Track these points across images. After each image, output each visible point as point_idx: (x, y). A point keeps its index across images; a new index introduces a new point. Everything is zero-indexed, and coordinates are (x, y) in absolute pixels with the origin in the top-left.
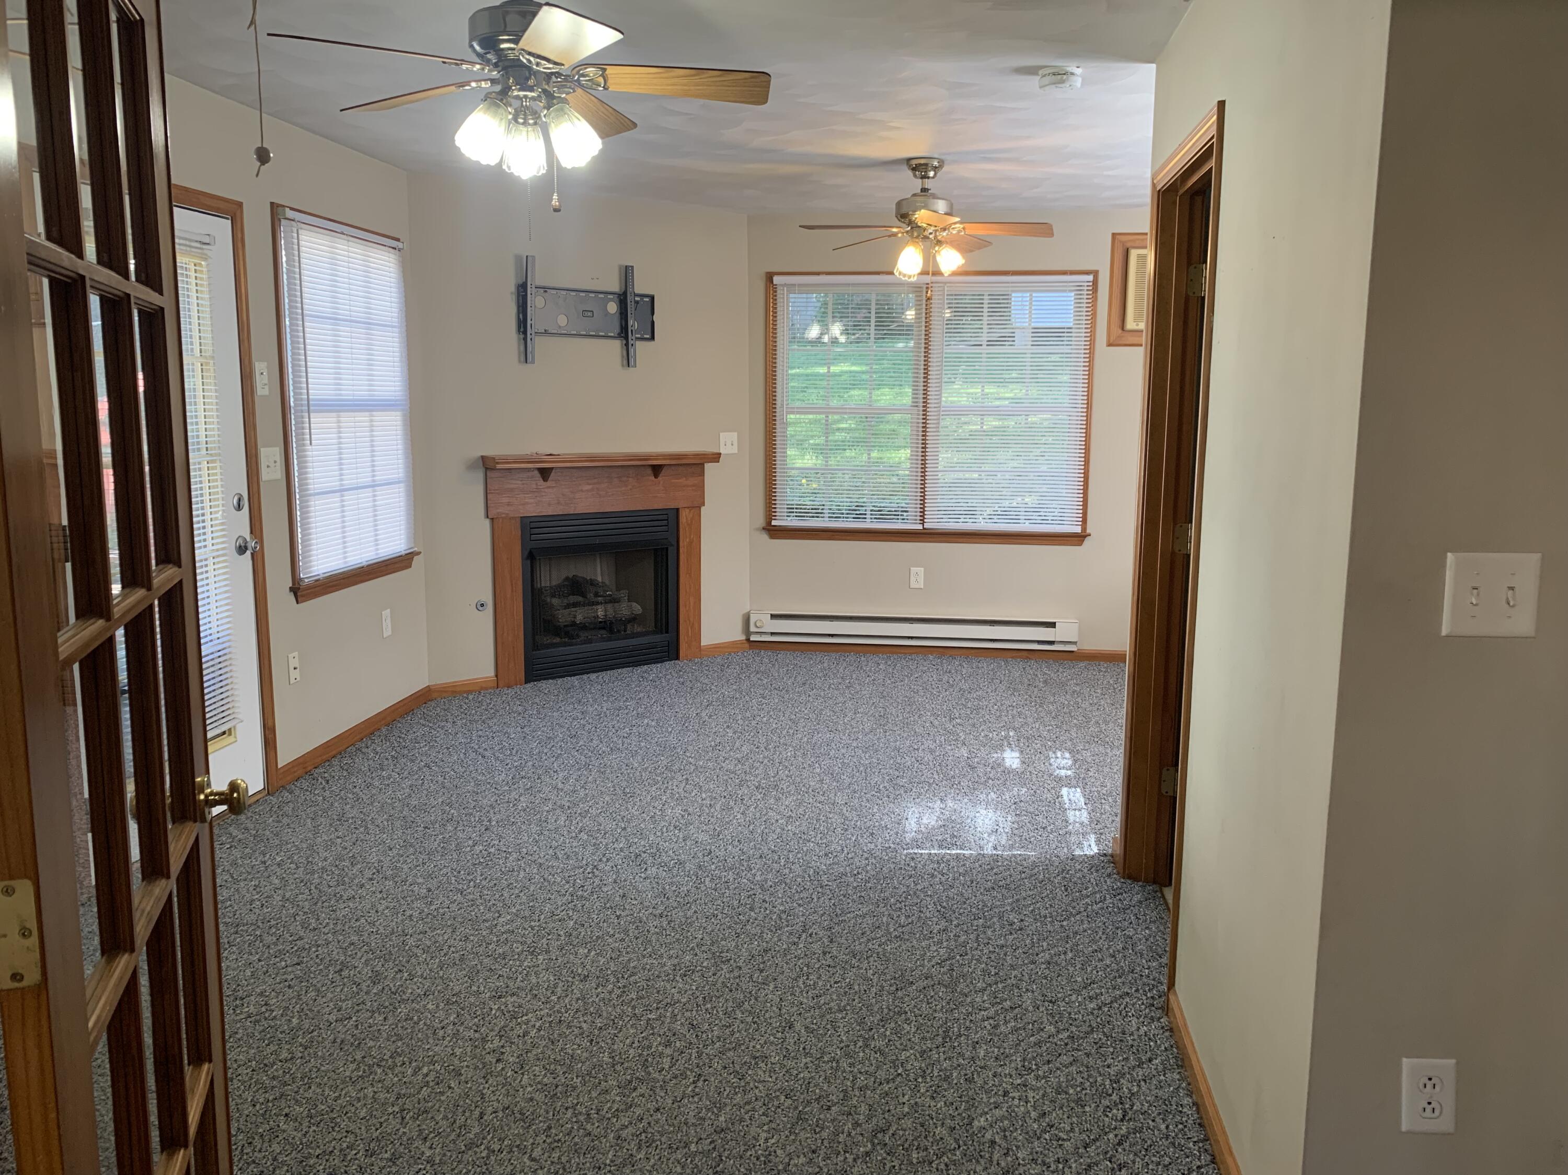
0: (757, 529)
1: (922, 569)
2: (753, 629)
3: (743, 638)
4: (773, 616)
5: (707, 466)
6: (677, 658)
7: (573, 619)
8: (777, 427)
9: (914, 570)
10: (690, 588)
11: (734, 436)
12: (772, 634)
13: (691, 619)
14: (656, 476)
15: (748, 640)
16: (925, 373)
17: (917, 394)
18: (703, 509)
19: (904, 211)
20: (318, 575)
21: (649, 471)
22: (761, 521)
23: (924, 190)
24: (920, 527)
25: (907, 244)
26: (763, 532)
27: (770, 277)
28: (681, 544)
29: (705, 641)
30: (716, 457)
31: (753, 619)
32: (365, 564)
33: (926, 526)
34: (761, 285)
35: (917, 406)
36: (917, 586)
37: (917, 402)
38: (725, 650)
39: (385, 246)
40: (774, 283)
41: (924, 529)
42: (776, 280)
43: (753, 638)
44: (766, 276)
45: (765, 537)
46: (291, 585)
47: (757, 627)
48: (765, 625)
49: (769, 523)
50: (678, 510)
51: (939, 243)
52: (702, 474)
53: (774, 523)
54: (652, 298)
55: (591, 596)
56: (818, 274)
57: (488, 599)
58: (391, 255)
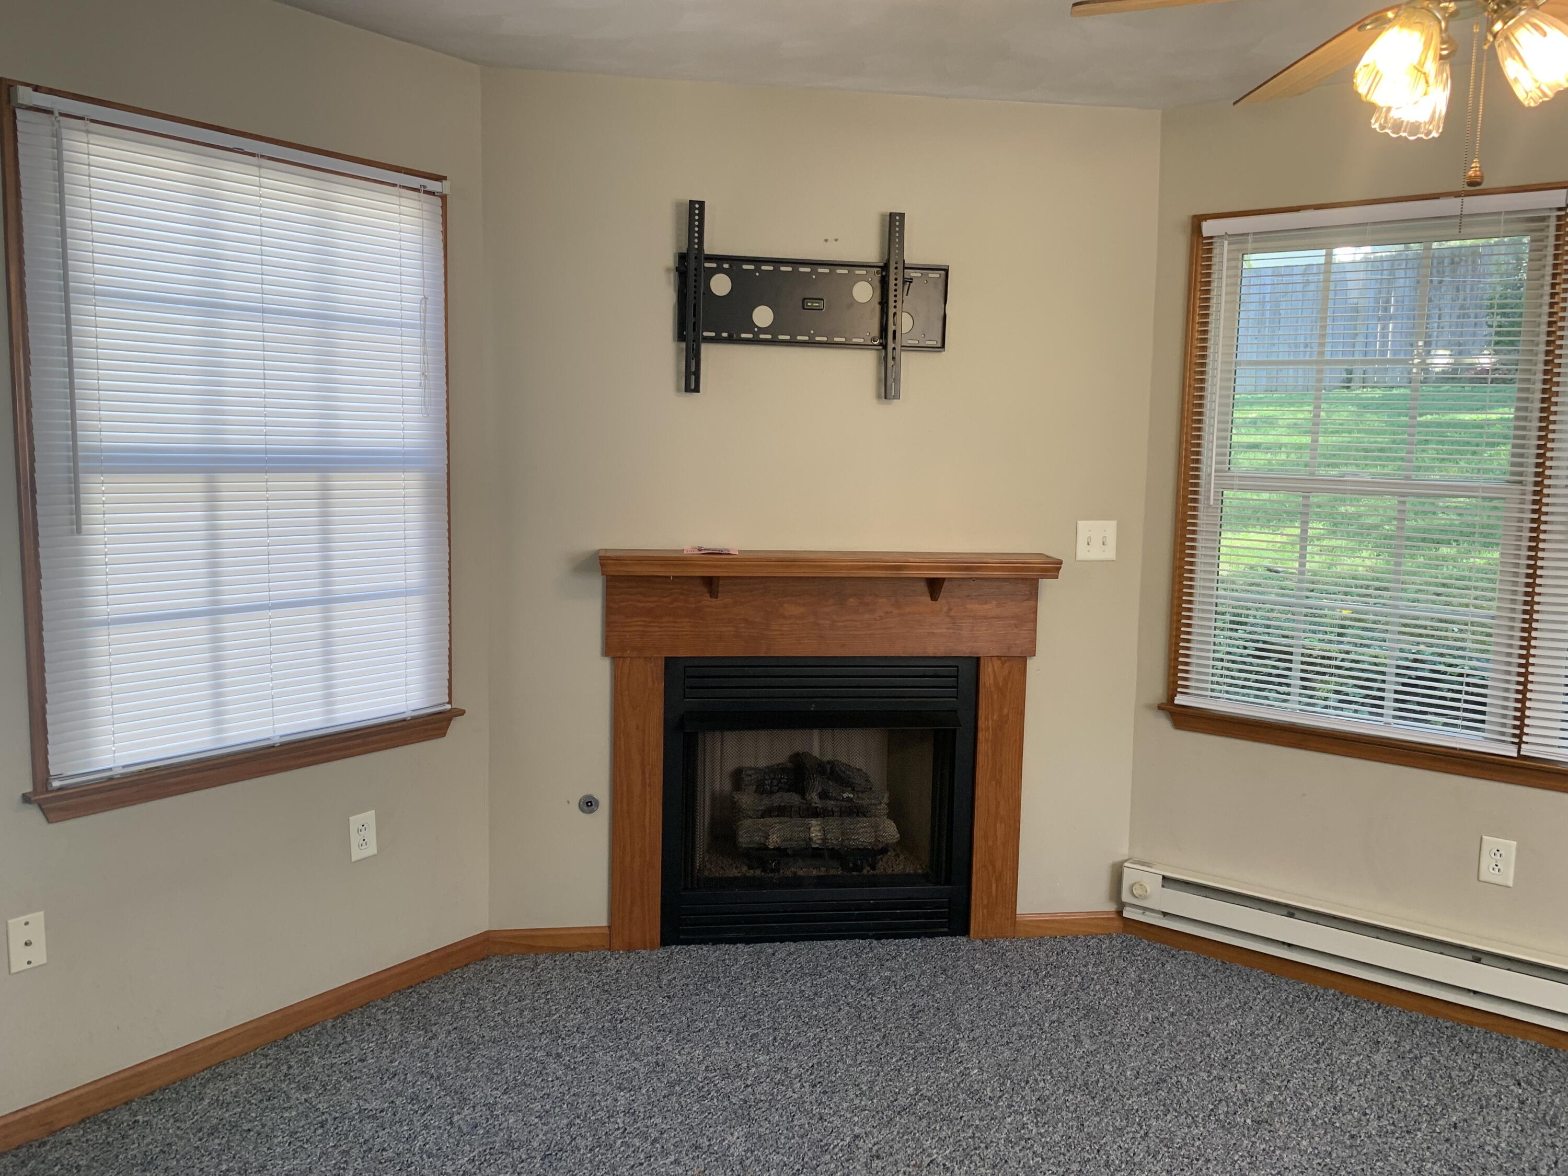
0: (1149, 707)
1: (1514, 844)
2: (1127, 897)
3: (1112, 907)
4: (1167, 881)
5: (1045, 583)
6: (964, 930)
7: (762, 840)
9: (1490, 842)
10: (998, 807)
11: (1109, 528)
12: (1165, 914)
13: (998, 864)
14: (934, 596)
15: (1120, 915)
16: (1542, 410)
17: (1522, 456)
18: (1031, 663)
20: (110, 769)
21: (923, 587)
22: (1158, 692)
24: (1512, 752)
26: (1161, 713)
27: (1197, 222)
28: (981, 723)
30: (1063, 568)
31: (1129, 877)
32: (277, 740)
33: (1526, 750)
34: (1180, 245)
35: (1520, 482)
36: (1497, 879)
37: (1521, 474)
39: (395, 185)
40: (1205, 234)
41: (1521, 757)
42: (1212, 226)
43: (1129, 913)
44: (1193, 223)
45: (1164, 723)
46: (29, 789)
47: (1136, 895)
48: (1150, 895)
49: (1171, 703)
50: (978, 659)
52: (1033, 595)
53: (1179, 700)
54: (946, 271)
55: (814, 797)
57: (603, 795)
58: (404, 201)
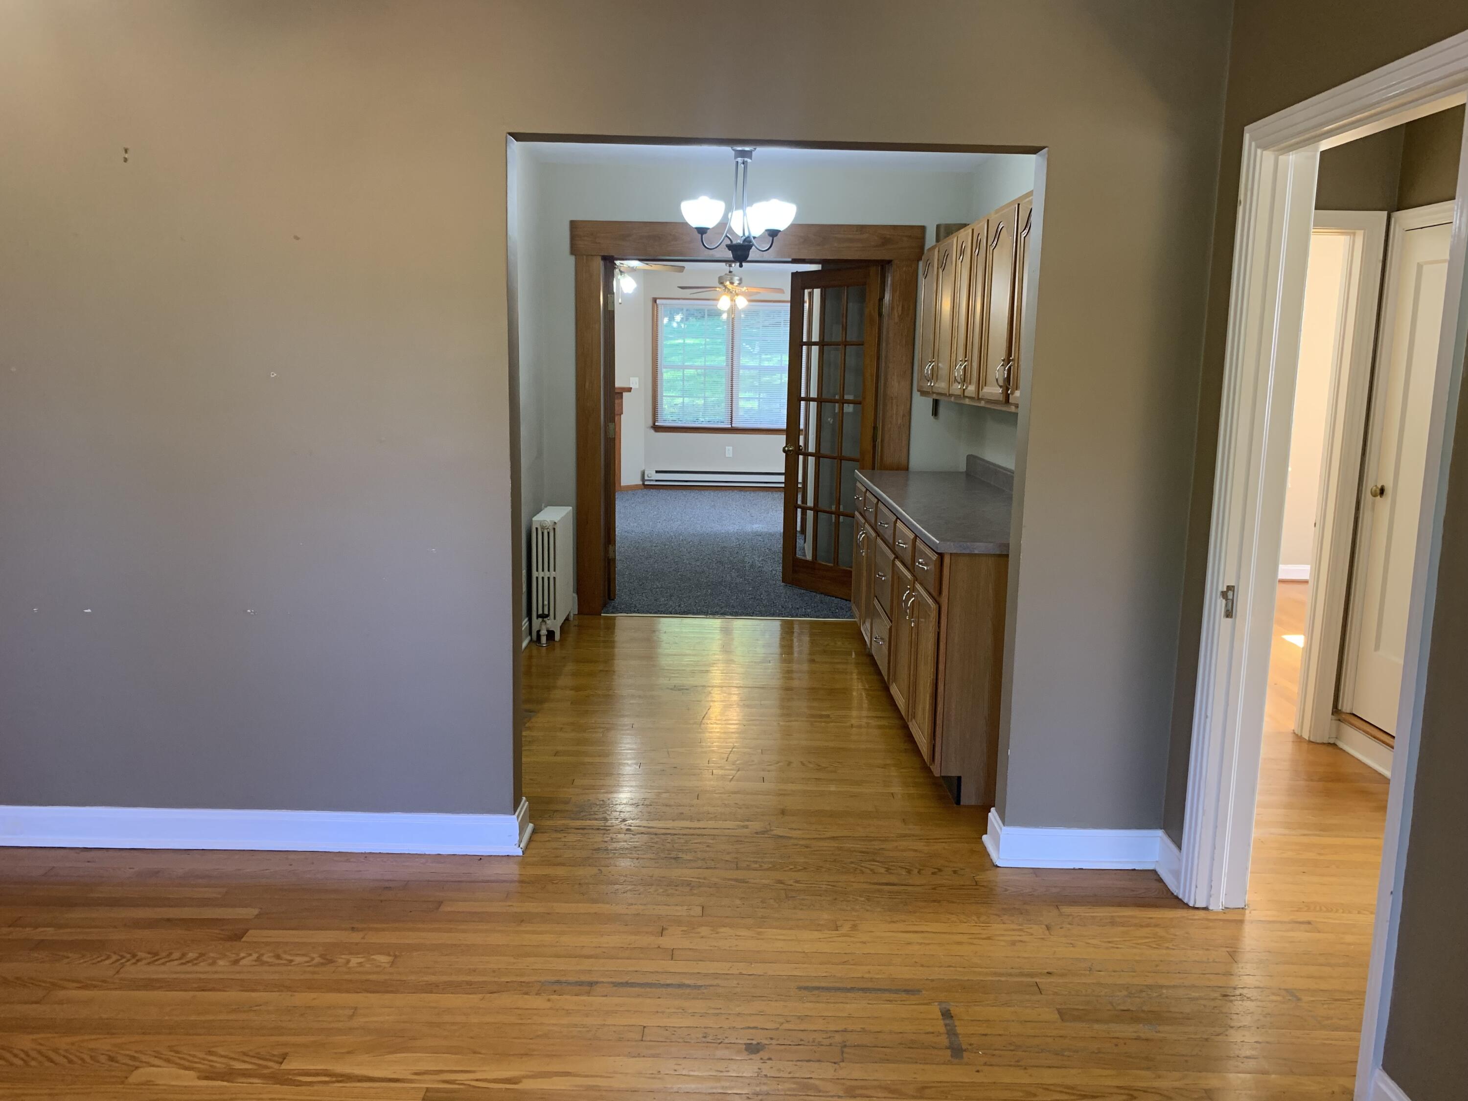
0: (648, 427)
1: (731, 447)
2: (646, 478)
3: (641, 483)
4: (657, 472)
5: (625, 394)
8: (659, 375)
9: (727, 447)
11: (637, 379)
12: (656, 481)
15: (644, 484)
16: (732, 350)
17: (728, 360)
18: (622, 416)
19: (722, 281)
22: (650, 423)
23: (730, 272)
24: (730, 426)
25: (722, 295)
26: (652, 428)
27: (655, 299)
29: (622, 484)
30: (629, 390)
31: (647, 473)
33: (733, 425)
34: (650, 303)
35: (728, 365)
36: (729, 456)
37: (728, 363)
38: (632, 488)
40: (657, 303)
41: (732, 427)
42: (658, 301)
43: (646, 483)
45: (652, 431)
47: (648, 477)
48: (652, 476)
49: (654, 424)
51: (737, 295)
52: (622, 398)
53: (656, 424)
56: (679, 299)
